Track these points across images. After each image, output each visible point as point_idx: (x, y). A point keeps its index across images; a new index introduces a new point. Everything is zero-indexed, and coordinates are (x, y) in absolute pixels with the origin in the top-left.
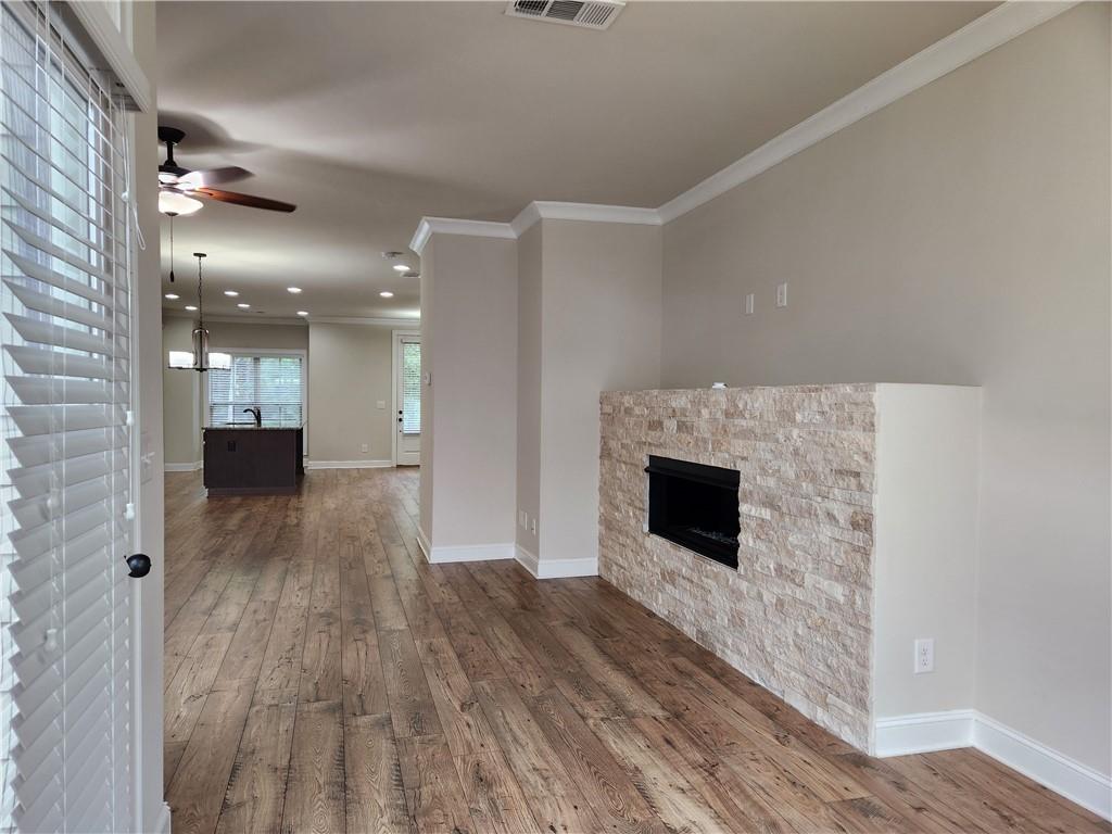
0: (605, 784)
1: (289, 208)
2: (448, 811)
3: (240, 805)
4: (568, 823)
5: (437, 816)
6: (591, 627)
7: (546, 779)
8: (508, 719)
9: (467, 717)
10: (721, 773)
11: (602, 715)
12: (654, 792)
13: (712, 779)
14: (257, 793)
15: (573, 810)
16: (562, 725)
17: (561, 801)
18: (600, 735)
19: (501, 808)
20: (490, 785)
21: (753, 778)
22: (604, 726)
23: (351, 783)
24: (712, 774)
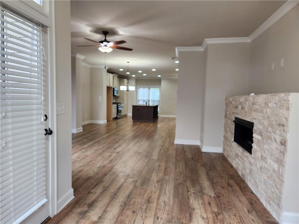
0: (181, 210)
1: (131, 50)
2: (135, 206)
3: (92, 193)
4: (163, 218)
5: (131, 207)
6: (209, 167)
7: (165, 205)
8: (167, 187)
9: (156, 185)
10: (220, 217)
11: (194, 192)
12: (194, 216)
13: (216, 217)
14: (97, 191)
15: (167, 215)
16: (180, 192)
17: (165, 211)
18: (190, 197)
19: (148, 209)
20: (149, 203)
21: (230, 220)
22: (193, 195)
23: (117, 194)
24: (216, 216)
